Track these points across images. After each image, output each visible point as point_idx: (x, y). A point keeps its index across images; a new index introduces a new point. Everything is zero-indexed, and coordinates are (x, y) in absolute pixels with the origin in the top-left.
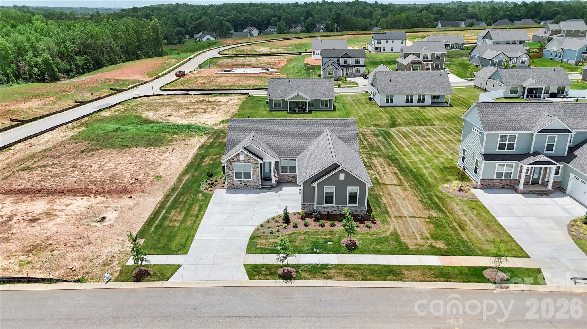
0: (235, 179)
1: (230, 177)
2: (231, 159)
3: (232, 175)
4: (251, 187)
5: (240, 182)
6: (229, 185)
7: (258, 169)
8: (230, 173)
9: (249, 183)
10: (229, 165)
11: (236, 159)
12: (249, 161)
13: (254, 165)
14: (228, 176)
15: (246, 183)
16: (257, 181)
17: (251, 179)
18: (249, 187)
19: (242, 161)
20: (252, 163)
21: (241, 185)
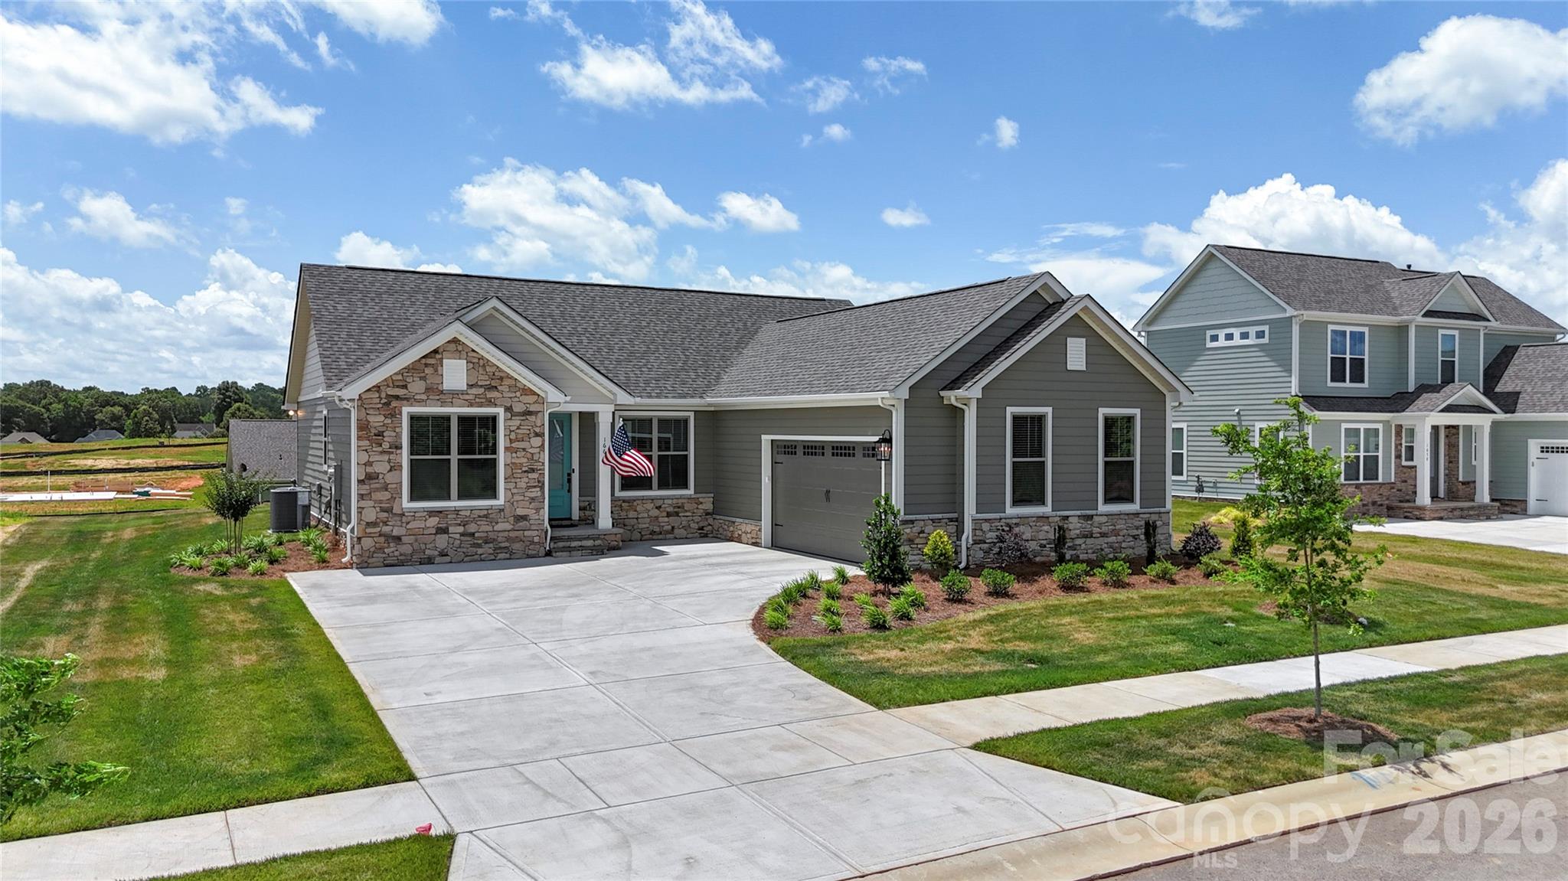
0: (406, 504)
1: (378, 496)
2: (390, 382)
3: (390, 478)
4: (498, 549)
5: (433, 521)
6: (367, 543)
7: (537, 442)
8: (381, 467)
9: (486, 527)
10: (377, 420)
11: (417, 387)
12: (491, 395)
13: (516, 422)
14: (364, 489)
15: (472, 528)
16: (530, 513)
17: (501, 501)
18: (488, 549)
19: (455, 394)
20: (508, 409)
21: (442, 541)
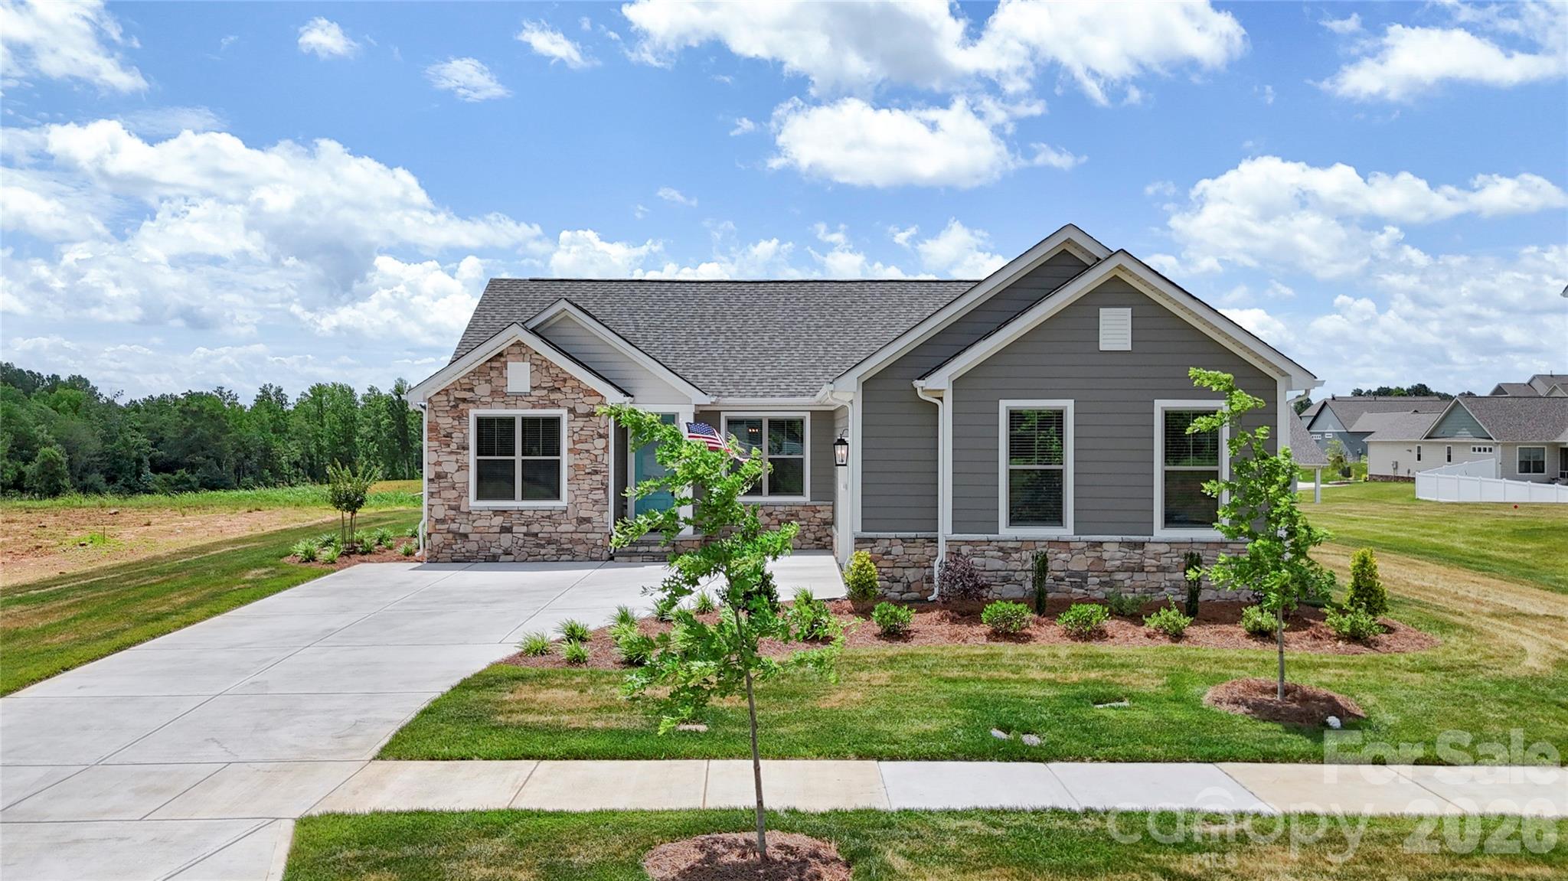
0: (473, 502)
1: (446, 494)
2: (458, 385)
4: (561, 551)
5: (498, 520)
6: (437, 539)
7: (600, 443)
8: (449, 467)
9: (549, 528)
10: (445, 422)
11: (482, 389)
12: (553, 396)
13: (580, 423)
14: (435, 487)
15: (535, 528)
16: (594, 515)
17: (564, 502)
18: (551, 550)
19: (519, 396)
20: (572, 410)
21: (506, 540)
